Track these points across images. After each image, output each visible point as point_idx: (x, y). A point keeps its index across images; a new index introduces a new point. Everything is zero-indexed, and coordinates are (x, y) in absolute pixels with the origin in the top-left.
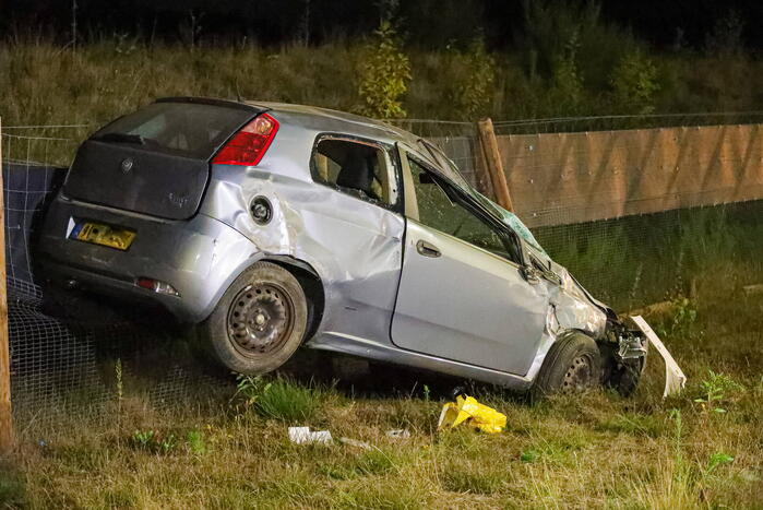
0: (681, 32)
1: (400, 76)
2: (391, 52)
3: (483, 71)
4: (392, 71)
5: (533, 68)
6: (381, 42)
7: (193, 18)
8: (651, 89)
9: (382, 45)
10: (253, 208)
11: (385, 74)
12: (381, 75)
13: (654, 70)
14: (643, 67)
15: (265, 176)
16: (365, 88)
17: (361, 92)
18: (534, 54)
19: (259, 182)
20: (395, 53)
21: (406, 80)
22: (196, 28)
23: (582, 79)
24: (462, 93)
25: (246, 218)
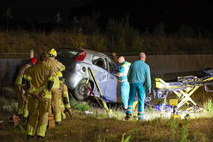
0: (147, 29)
1: (84, 41)
2: (82, 35)
3: (102, 41)
4: (82, 40)
5: (113, 39)
6: (79, 33)
7: (33, 26)
8: (142, 45)
9: (80, 34)
10: (83, 69)
11: (80, 41)
12: (79, 41)
13: (143, 41)
14: (140, 39)
15: (84, 63)
16: (75, 44)
17: (74, 45)
18: (113, 36)
19: (83, 64)
20: (83, 36)
21: (85, 42)
22: (33, 28)
23: (125, 42)
24: (97, 45)
25: (82, 71)
